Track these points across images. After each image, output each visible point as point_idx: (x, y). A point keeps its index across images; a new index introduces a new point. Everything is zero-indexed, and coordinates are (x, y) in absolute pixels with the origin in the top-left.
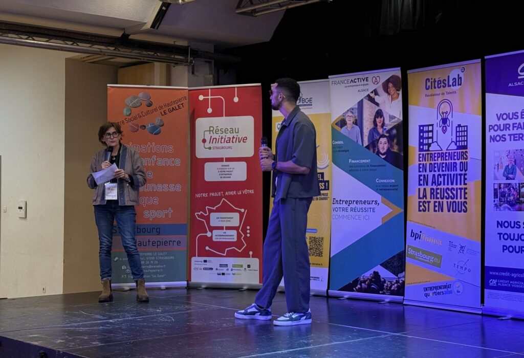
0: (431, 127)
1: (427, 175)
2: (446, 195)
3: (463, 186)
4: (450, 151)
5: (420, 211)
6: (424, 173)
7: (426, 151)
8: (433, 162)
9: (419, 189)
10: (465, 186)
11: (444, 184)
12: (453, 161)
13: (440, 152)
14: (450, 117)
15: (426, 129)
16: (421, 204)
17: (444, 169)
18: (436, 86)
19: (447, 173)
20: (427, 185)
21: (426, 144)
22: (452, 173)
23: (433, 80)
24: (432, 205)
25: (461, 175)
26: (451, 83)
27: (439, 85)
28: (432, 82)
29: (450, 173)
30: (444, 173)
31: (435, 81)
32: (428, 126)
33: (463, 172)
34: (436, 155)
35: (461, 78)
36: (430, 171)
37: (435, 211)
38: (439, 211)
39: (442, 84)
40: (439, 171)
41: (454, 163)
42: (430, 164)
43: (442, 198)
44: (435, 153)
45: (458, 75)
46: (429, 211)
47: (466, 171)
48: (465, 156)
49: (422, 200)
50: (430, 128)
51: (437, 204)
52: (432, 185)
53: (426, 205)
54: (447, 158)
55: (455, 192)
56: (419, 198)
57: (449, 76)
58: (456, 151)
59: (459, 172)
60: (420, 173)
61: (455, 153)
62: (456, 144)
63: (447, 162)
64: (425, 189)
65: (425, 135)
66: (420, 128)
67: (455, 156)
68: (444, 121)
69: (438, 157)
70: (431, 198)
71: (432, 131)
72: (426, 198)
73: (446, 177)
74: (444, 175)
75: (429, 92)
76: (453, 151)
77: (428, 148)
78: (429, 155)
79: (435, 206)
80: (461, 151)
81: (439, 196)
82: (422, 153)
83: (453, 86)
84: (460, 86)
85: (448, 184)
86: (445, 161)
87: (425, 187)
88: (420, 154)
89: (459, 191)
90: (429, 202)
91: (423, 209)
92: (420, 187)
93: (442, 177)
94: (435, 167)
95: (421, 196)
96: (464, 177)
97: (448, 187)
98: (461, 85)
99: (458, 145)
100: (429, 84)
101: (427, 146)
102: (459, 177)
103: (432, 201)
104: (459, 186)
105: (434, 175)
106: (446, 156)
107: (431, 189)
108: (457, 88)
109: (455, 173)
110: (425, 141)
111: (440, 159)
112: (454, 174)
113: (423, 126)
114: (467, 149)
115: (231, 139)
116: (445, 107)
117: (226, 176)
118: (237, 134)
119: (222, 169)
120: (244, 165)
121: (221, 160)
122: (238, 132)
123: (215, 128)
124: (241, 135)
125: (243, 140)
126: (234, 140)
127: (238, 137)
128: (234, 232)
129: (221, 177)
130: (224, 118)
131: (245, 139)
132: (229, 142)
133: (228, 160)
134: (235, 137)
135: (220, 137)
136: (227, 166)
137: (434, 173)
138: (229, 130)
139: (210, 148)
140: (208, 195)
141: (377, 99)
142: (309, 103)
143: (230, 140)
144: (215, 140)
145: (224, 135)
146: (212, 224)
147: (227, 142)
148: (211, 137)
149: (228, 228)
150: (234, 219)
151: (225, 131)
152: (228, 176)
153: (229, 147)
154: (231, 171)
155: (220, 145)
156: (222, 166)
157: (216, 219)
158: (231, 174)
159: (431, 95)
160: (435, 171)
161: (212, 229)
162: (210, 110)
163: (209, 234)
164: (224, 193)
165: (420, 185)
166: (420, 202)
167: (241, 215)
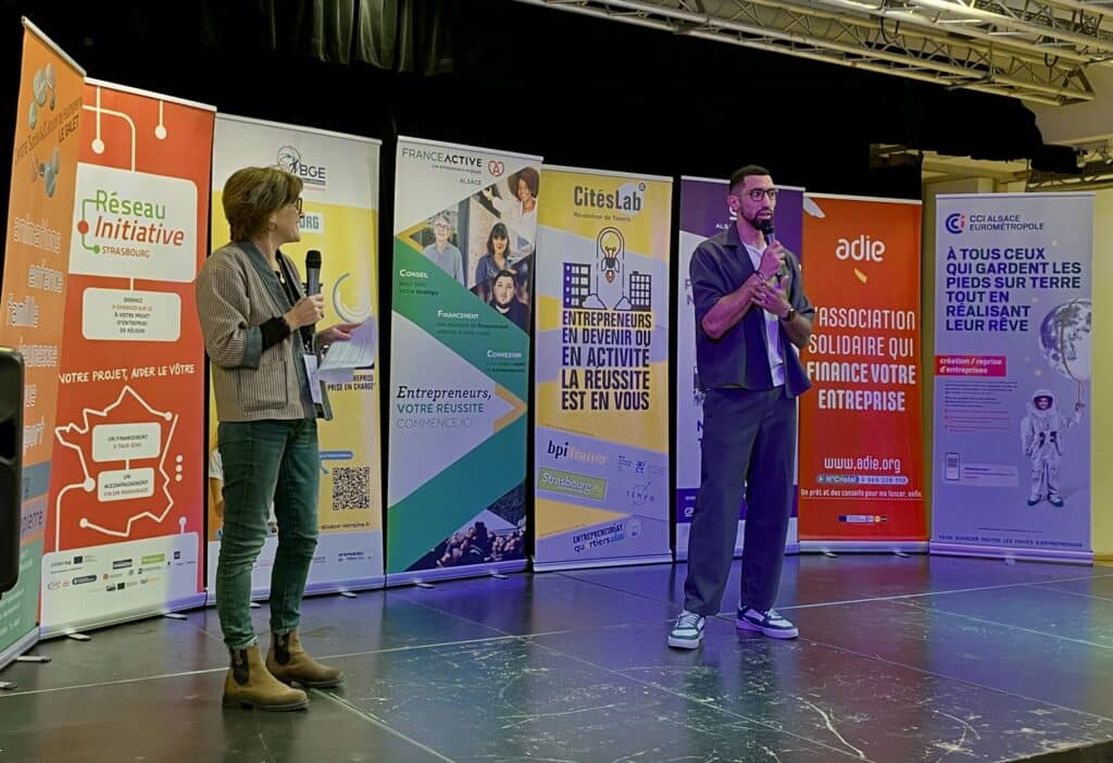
0: (587, 269)
1: (579, 349)
2: (612, 381)
3: (641, 368)
4: (621, 313)
5: (564, 408)
6: (573, 344)
7: (575, 307)
8: (590, 327)
9: (564, 372)
10: (646, 369)
11: (610, 365)
12: (624, 328)
13: (603, 312)
14: (619, 257)
15: (575, 270)
16: (567, 396)
17: (609, 340)
18: (595, 202)
19: (614, 346)
20: (579, 364)
21: (575, 296)
22: (624, 347)
23: (589, 192)
24: (588, 399)
25: (638, 351)
26: (621, 203)
27: (601, 203)
28: (586, 194)
29: (620, 346)
30: (610, 346)
31: (593, 194)
32: (580, 266)
33: (643, 347)
34: (596, 316)
35: (639, 199)
36: (584, 342)
37: (594, 407)
38: (601, 408)
39: (606, 202)
40: (600, 342)
41: (627, 331)
42: (584, 330)
43: (605, 387)
44: (593, 313)
45: (635, 194)
46: (582, 407)
47: (646, 345)
48: (645, 322)
49: (569, 390)
50: (584, 271)
51: (597, 397)
52: (588, 364)
53: (578, 399)
54: (615, 323)
55: (628, 378)
56: (564, 386)
57: (617, 192)
58: (630, 313)
59: (634, 346)
60: (565, 345)
61: (628, 315)
62: (630, 302)
63: (616, 328)
64: (574, 372)
65: (575, 280)
66: (565, 269)
67: (627, 320)
68: (610, 262)
69: (599, 320)
70: (586, 387)
71: (588, 276)
72: (577, 387)
73: (613, 353)
74: (610, 350)
75: (582, 209)
76: (625, 313)
77: (581, 303)
78: (582, 316)
79: (594, 400)
80: (638, 313)
81: (600, 383)
82: (568, 310)
83: (625, 208)
84: (636, 212)
85: (617, 365)
86: (611, 328)
87: (575, 367)
88: (565, 312)
89: (635, 376)
90: (582, 394)
91: (571, 405)
92: (565, 367)
93: (607, 352)
94: (593, 336)
95: (568, 383)
96: (644, 353)
97: (616, 369)
98: (638, 209)
99: (633, 302)
100: (581, 196)
101: (577, 301)
102: (634, 354)
103: (589, 391)
104: (634, 369)
105: (592, 349)
106: (613, 319)
107: (587, 372)
108: (632, 213)
109: (628, 346)
110: (575, 291)
111: (602, 323)
112: (627, 350)
113: (571, 265)
114: (649, 310)
115: (148, 232)
116: (610, 240)
117: (135, 327)
118: (161, 220)
119: (124, 308)
120: (174, 300)
121: (121, 283)
122: (163, 217)
123: (110, 198)
124: (170, 226)
125: (175, 238)
126: (155, 234)
127: (162, 229)
128: (149, 473)
129: (122, 330)
130: (132, 174)
131: (179, 236)
132: (144, 240)
133: (142, 285)
134: (157, 227)
135: (123, 223)
136: (137, 301)
137: (593, 345)
138: (145, 208)
139: (96, 249)
140: (90, 376)
141: (496, 202)
142: (317, 178)
143: (144, 234)
144: (108, 228)
145: (131, 218)
146: (98, 457)
147: (139, 240)
148: (100, 218)
149: (136, 464)
150: (147, 439)
151: (135, 208)
152: (138, 327)
153: (143, 253)
154: (145, 316)
155: (119, 243)
156: (126, 300)
157: (107, 441)
158: (145, 324)
159: (585, 216)
160: (593, 342)
161: (97, 469)
162: (98, 146)
163: (88, 485)
164: (129, 374)
165: (565, 364)
166: (564, 393)
167: (165, 426)
